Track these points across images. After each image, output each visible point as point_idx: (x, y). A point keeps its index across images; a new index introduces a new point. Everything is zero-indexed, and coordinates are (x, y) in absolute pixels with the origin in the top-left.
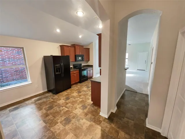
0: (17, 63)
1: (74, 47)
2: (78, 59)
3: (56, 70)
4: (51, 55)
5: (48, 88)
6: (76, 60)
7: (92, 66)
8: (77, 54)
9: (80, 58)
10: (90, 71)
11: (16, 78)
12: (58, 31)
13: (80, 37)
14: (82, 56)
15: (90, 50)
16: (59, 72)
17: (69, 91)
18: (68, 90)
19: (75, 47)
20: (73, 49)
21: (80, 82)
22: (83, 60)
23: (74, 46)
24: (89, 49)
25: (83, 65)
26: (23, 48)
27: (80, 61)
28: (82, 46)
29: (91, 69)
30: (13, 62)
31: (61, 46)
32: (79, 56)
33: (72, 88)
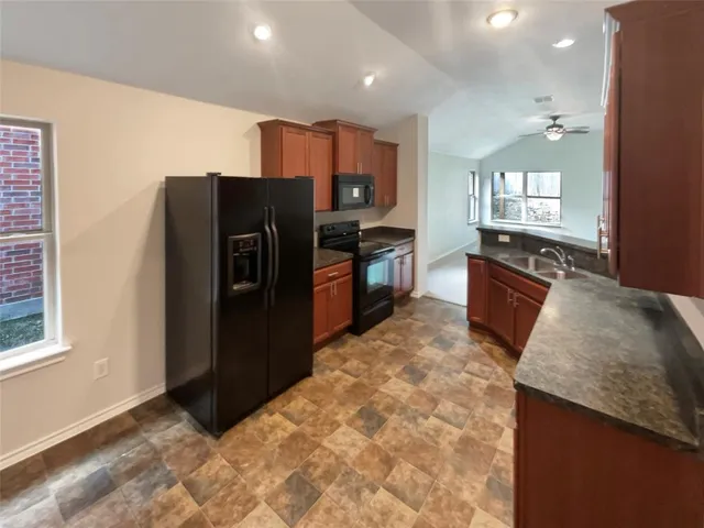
0: (31, 207)
1: (329, 133)
2: (344, 199)
3: (234, 264)
4: (212, 176)
5: (171, 372)
6: (335, 205)
7: (409, 234)
8: (345, 168)
9: (356, 192)
10: (402, 263)
11: (13, 288)
12: (263, 33)
13: (369, 81)
14: (365, 182)
15: (400, 150)
16: (252, 279)
17: (298, 401)
18: (292, 391)
19: (334, 136)
20: (323, 143)
21: (357, 328)
22: (367, 200)
23: (329, 129)
24: (394, 147)
25: (363, 226)
26: (46, 127)
27: (356, 206)
28: (370, 131)
29: (407, 249)
30: (14, 206)
31: (263, 126)
32: (354, 180)
33: (317, 378)
